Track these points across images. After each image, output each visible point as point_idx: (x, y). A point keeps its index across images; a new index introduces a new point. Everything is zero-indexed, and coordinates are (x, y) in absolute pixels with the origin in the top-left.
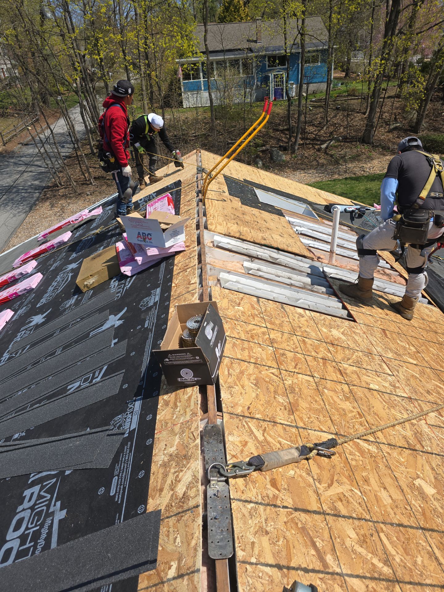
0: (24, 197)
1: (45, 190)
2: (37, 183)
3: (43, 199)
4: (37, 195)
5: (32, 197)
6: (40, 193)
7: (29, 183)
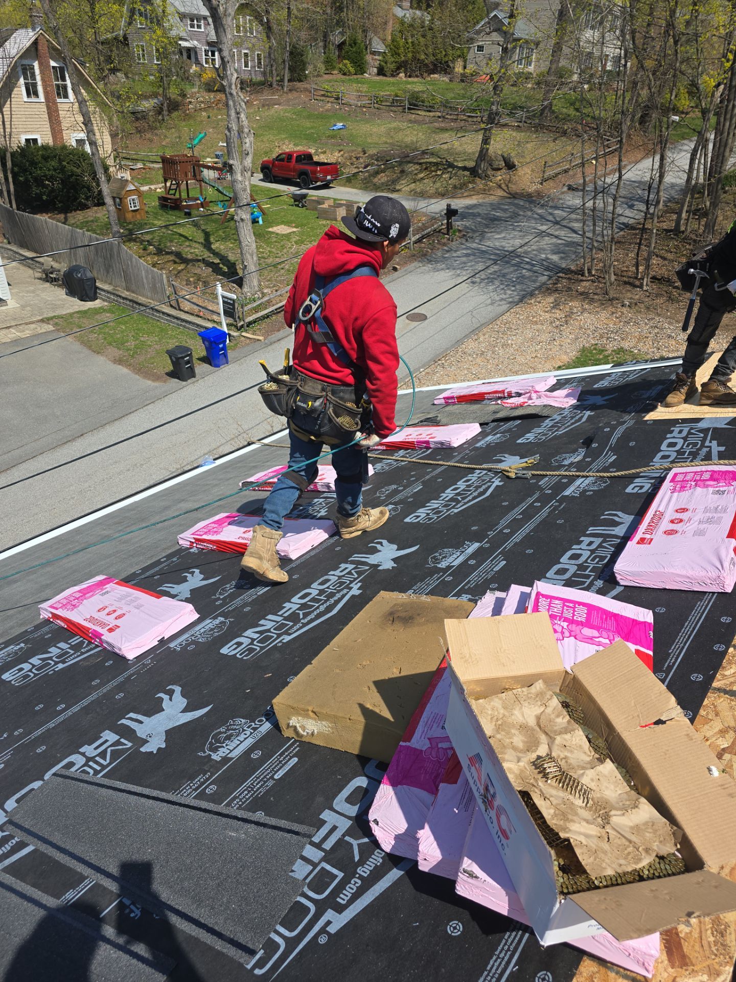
0: (523, 277)
1: (561, 275)
2: (555, 258)
3: (548, 289)
4: (544, 278)
5: (535, 281)
6: (550, 277)
7: (543, 256)
